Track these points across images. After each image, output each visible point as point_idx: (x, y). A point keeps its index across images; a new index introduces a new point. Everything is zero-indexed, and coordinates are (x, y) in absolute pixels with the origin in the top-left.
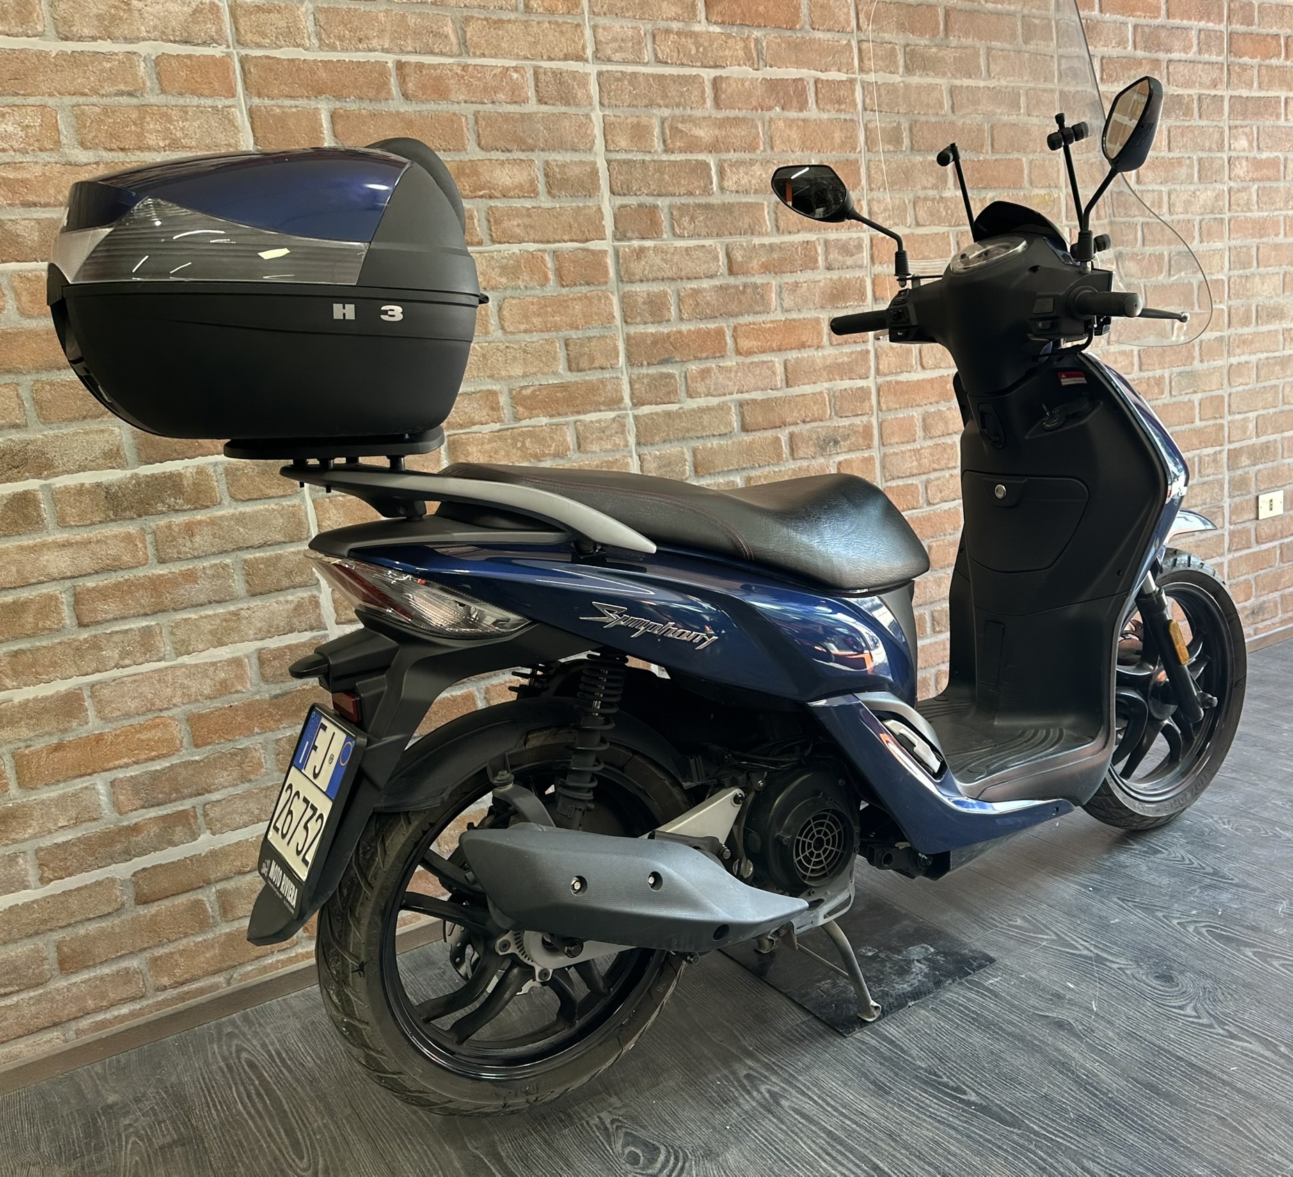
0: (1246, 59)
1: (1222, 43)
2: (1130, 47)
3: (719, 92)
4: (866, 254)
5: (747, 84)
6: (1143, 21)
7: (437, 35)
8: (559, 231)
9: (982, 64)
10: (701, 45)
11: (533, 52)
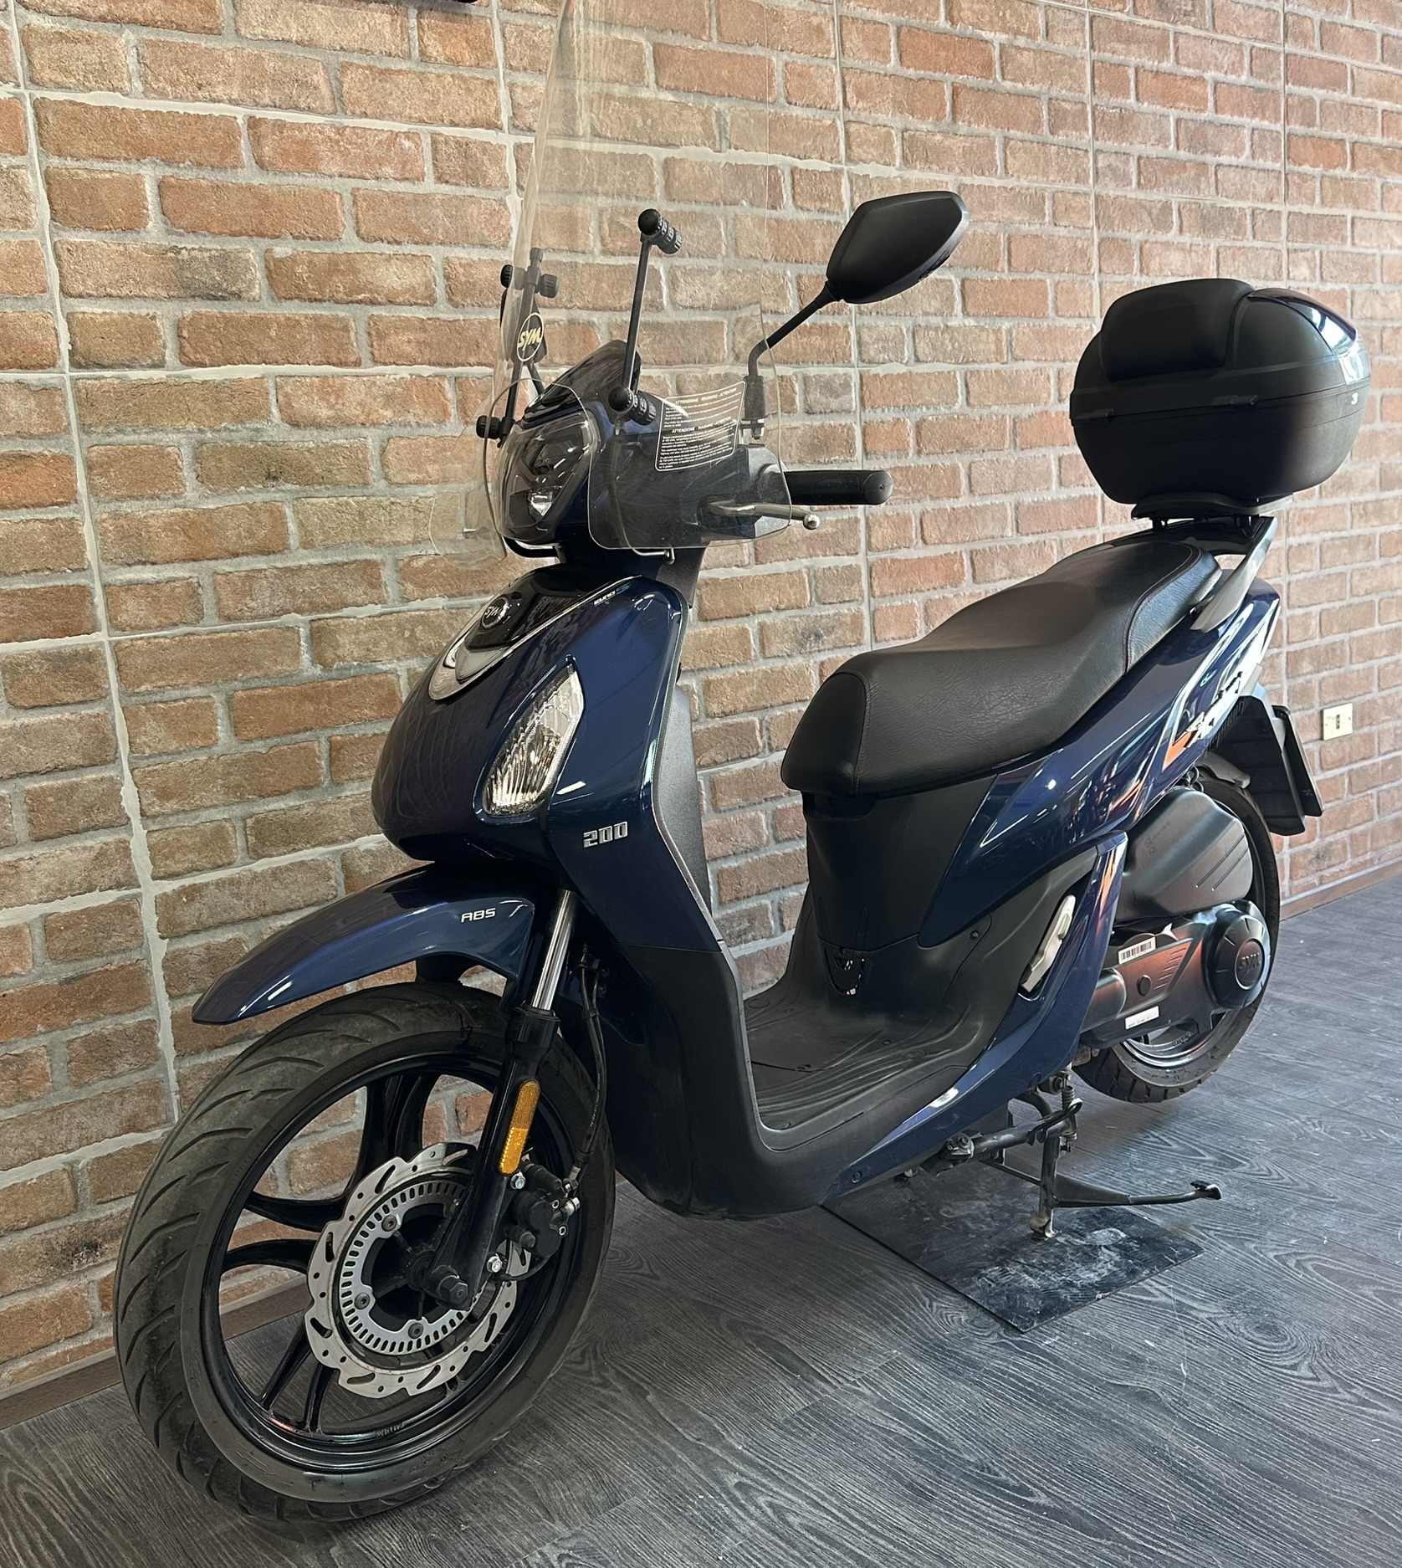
0: (1306, 168)
1: (1278, 147)
2: (1172, 147)
3: (671, 179)
4: (854, 395)
5: (706, 169)
6: (1186, 115)
7: (303, 85)
8: (463, 352)
9: (997, 158)
10: (649, 116)
11: (430, 114)
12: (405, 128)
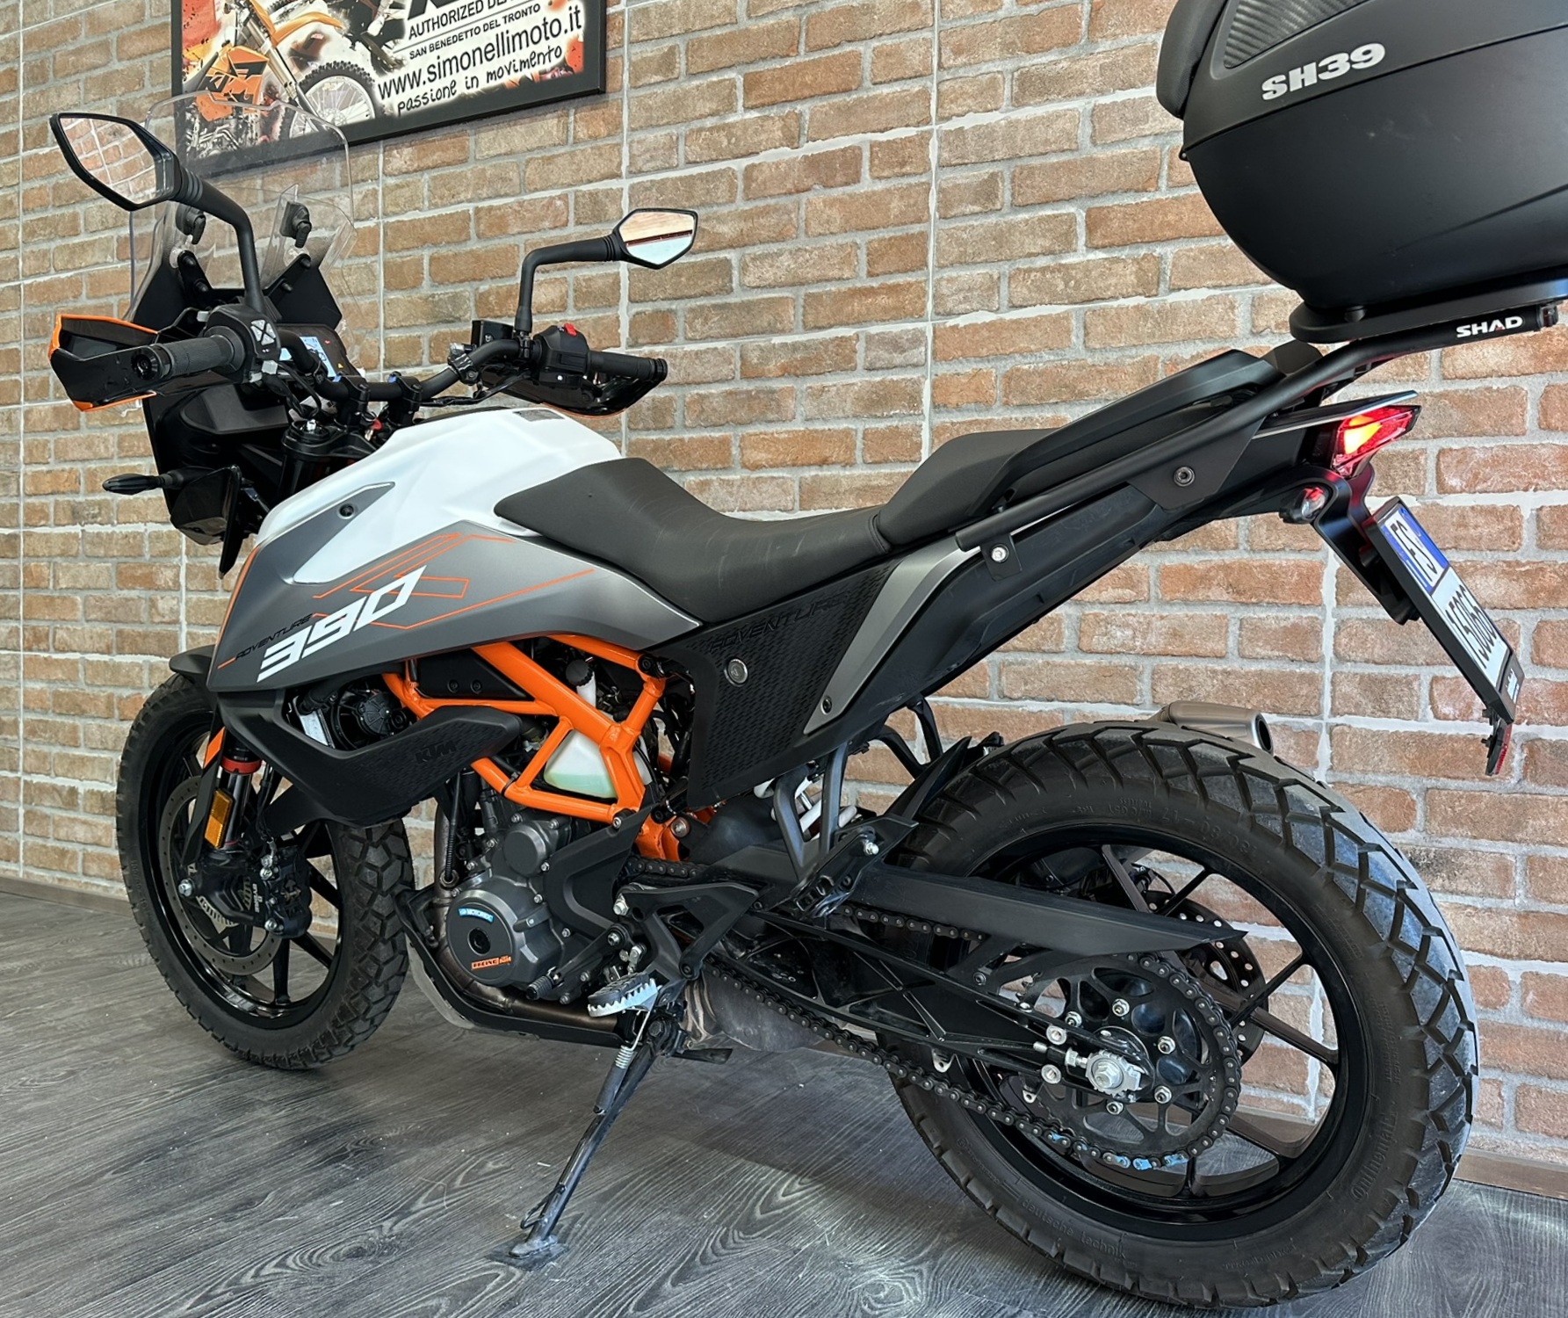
5: (782, 167)
10: (733, 135)
11: (575, 179)
12: (558, 192)
